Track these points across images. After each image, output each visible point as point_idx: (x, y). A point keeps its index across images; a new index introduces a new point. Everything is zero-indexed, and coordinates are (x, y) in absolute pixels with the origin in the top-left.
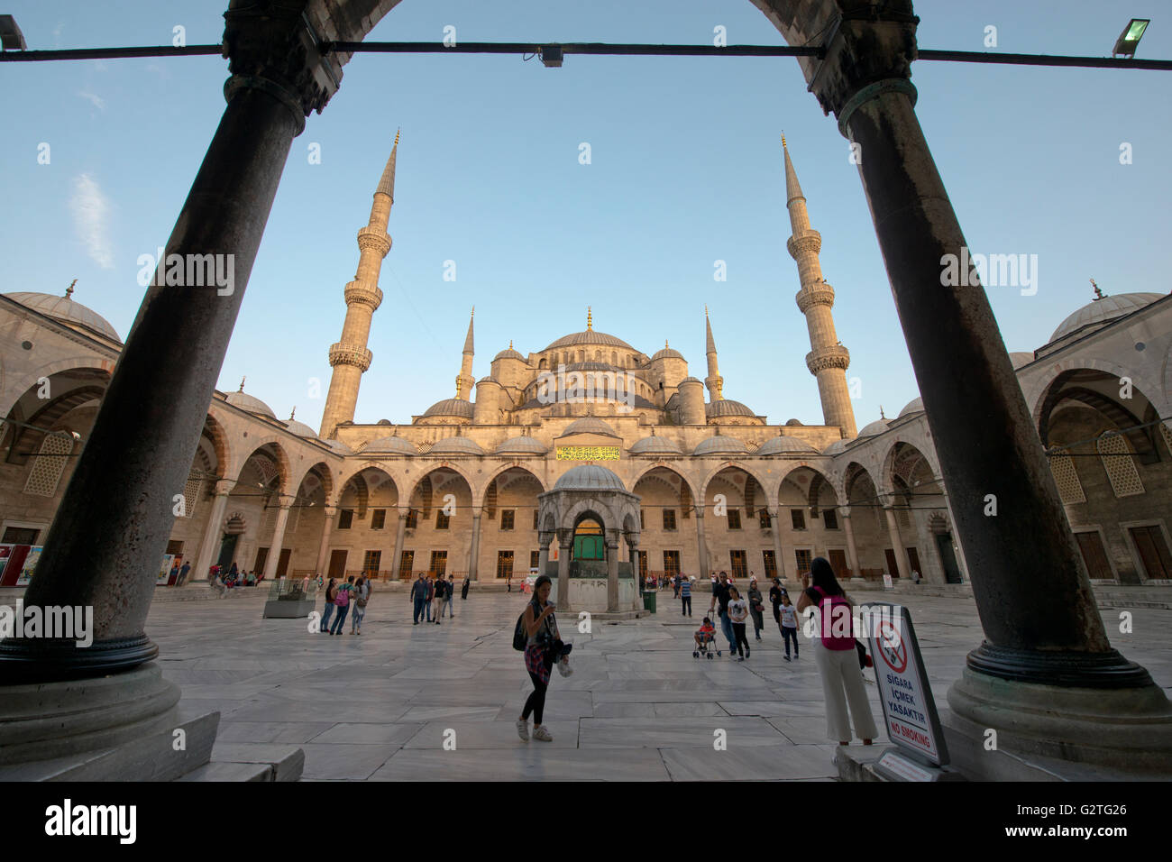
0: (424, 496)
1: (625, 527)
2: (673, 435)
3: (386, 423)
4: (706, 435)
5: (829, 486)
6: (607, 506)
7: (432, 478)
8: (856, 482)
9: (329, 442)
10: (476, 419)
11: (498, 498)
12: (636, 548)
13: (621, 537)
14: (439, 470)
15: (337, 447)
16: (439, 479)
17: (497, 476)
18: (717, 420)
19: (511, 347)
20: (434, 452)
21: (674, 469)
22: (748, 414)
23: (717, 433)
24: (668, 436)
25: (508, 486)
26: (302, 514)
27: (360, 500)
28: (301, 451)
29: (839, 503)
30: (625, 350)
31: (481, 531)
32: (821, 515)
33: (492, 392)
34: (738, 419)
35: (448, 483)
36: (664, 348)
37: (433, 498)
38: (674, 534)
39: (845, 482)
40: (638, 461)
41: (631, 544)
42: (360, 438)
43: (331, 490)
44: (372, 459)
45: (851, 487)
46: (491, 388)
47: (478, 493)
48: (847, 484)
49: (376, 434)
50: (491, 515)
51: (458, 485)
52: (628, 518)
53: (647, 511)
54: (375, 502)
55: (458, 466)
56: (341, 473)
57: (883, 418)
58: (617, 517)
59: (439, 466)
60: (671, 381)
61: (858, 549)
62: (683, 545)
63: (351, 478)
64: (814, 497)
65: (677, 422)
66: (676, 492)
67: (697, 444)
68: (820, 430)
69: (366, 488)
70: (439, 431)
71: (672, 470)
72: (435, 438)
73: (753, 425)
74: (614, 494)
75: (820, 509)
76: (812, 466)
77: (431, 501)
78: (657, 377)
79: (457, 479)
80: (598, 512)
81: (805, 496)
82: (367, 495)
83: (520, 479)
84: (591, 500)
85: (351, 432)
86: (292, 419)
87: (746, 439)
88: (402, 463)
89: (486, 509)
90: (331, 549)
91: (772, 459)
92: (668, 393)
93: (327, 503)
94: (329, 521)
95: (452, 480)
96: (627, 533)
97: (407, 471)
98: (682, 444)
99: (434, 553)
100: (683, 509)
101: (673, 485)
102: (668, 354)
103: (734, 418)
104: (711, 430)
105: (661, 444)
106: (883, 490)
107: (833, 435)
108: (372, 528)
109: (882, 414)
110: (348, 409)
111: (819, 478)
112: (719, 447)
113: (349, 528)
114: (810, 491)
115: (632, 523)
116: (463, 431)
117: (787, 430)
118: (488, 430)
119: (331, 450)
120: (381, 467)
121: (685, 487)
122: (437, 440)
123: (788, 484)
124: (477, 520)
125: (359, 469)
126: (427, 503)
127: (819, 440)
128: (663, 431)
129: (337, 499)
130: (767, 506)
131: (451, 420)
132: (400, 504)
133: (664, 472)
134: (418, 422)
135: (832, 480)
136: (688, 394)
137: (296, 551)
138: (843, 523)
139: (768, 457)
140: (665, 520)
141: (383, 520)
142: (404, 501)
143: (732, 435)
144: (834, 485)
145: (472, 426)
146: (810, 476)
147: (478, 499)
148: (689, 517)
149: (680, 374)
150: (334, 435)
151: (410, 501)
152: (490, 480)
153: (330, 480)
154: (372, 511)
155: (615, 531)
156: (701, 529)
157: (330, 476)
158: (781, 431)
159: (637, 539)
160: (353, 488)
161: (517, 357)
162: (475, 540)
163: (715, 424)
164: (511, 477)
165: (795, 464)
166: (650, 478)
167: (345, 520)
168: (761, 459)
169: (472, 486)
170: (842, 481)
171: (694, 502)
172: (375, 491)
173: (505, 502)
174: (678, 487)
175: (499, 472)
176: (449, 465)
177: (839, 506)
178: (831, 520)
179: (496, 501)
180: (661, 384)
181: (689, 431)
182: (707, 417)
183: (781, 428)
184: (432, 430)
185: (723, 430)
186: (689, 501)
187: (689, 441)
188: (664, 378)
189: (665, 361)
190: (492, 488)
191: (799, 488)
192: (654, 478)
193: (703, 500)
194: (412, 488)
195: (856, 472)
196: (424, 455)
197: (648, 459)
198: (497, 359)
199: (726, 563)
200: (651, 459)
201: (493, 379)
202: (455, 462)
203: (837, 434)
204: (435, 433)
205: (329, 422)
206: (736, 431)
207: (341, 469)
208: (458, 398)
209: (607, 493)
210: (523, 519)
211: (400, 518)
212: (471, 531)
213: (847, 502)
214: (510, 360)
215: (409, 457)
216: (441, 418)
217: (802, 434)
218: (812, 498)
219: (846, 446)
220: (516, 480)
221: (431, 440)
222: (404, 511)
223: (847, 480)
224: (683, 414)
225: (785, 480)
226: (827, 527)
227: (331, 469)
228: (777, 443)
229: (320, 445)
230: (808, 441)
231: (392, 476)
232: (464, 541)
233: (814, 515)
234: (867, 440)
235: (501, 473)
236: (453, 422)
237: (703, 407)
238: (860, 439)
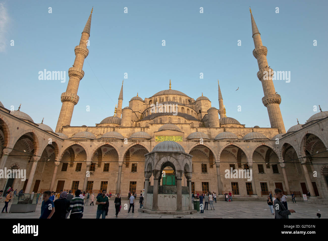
0: (98, 157)
1: (185, 170)
2: (205, 132)
3: (84, 126)
4: (220, 131)
5: (275, 154)
6: (177, 160)
7: (102, 149)
8: (287, 153)
9: (58, 134)
10: (122, 124)
11: (130, 158)
12: (190, 180)
13: (183, 174)
14: (105, 146)
15: (61, 136)
16: (105, 150)
17: (130, 148)
18: (224, 126)
19: (137, 95)
20: (103, 138)
21: (207, 146)
22: (238, 123)
23: (225, 131)
24: (203, 132)
25: (135, 153)
26: (46, 165)
27: (71, 159)
28: (44, 136)
29: (280, 161)
30: (185, 97)
31: (122, 172)
32: (271, 167)
33: (129, 113)
34: (233, 125)
35: (109, 151)
36: (201, 96)
37: (103, 158)
38: (206, 174)
39: (282, 152)
40: (190, 142)
41: (188, 178)
42: (73, 132)
43: (58, 154)
44: (76, 141)
45: (285, 155)
46: (128, 111)
47: (121, 156)
48: (283, 153)
49: (79, 131)
50: (127, 166)
51: (113, 152)
52: (187, 165)
53: (195, 164)
54: (77, 160)
55: (112, 144)
56: (62, 147)
57: (298, 124)
58: (181, 165)
59: (105, 144)
60: (204, 109)
61: (289, 182)
62: (210, 180)
63: (67, 149)
64: (268, 158)
65: (207, 126)
66: (207, 156)
67: (216, 135)
68: (270, 130)
69: (74, 153)
70: (106, 129)
71: (205, 146)
72: (104, 132)
73: (240, 128)
74: (180, 154)
75: (271, 164)
76: (267, 145)
77: (101, 159)
78: (198, 108)
79: (113, 150)
80: (172, 162)
81: (263, 158)
82: (74, 157)
83: (140, 150)
84: (169, 157)
85: (69, 130)
86: (42, 123)
87: (237, 133)
88: (89, 142)
89: (125, 163)
90: (58, 180)
91: (249, 142)
92: (203, 114)
93: (56, 159)
94: (56, 168)
95: (111, 150)
96: (186, 173)
97: (91, 146)
98: (209, 135)
99: (102, 182)
100: (210, 164)
101: (206, 153)
102: (203, 98)
103: (232, 125)
104: (222, 130)
105: (201, 135)
106: (301, 155)
107: (275, 132)
108: (76, 171)
109: (298, 122)
110: (68, 120)
111: (270, 150)
112: (226, 136)
113: (66, 171)
114: (266, 156)
115: (188, 168)
116: (116, 129)
117: (255, 130)
118: (127, 129)
119: (59, 137)
120: (80, 144)
121: (211, 154)
122: (105, 133)
123: (256, 153)
124: (121, 167)
125: (70, 145)
126: (100, 160)
127: (269, 134)
128: (201, 130)
129: (60, 158)
130: (248, 163)
131: (111, 125)
132: (87, 160)
133: (202, 147)
134: (98, 126)
135: (276, 151)
136: (212, 114)
137: (43, 181)
138: (282, 170)
139: (247, 141)
140: (202, 168)
141: (81, 167)
142: (89, 159)
143: (231, 131)
144: (277, 153)
145: (120, 127)
146: (266, 150)
147: (121, 158)
148: (213, 167)
149: (208, 106)
150: (61, 131)
151: (92, 159)
152: (126, 150)
153: (58, 150)
154: (76, 164)
155: (180, 171)
156: (218, 172)
157: (57, 148)
158: (252, 130)
159: (191, 175)
160: (68, 154)
161: (140, 99)
162: (120, 176)
163: (223, 127)
164: (136, 149)
165: (260, 144)
166: (196, 150)
167: (64, 167)
168: (244, 142)
169: (118, 153)
170: (281, 152)
171: (215, 160)
172: (78, 155)
173: (133, 160)
174: (208, 154)
175: (130, 147)
176: (109, 144)
177: (280, 163)
178: (276, 169)
179: (129, 159)
180: (200, 111)
181: (212, 130)
182: (220, 124)
183: (252, 129)
184: (103, 129)
185: (227, 130)
186: (213, 160)
187: (212, 134)
188: (201, 108)
189: (202, 101)
190: (127, 154)
191: (261, 155)
192: (197, 150)
193: (219, 159)
194: (93, 153)
195: (287, 147)
196: (99, 139)
197: (195, 141)
198: (132, 100)
199: (229, 188)
200: (196, 141)
201: (130, 108)
202: (111, 142)
203: (277, 132)
204: (104, 130)
205: (60, 125)
206: (232, 130)
207: (63, 145)
208: (115, 116)
209: (176, 153)
210: (141, 168)
211: (87, 166)
212: (118, 172)
213: (283, 161)
214: (137, 101)
215: (92, 140)
216: (107, 124)
217: (262, 131)
218: (267, 159)
219: (282, 136)
220: (138, 151)
221: (102, 133)
222: (89, 163)
223: (283, 151)
224: (210, 123)
225: (255, 151)
226: (274, 173)
227: (58, 145)
228: (251, 135)
229: (53, 134)
230: (264, 134)
231: (84, 148)
232: (115, 177)
233: (268, 167)
234: (292, 133)
235: (131, 147)
236: (112, 126)
237: (219, 120)
238: (288, 133)
